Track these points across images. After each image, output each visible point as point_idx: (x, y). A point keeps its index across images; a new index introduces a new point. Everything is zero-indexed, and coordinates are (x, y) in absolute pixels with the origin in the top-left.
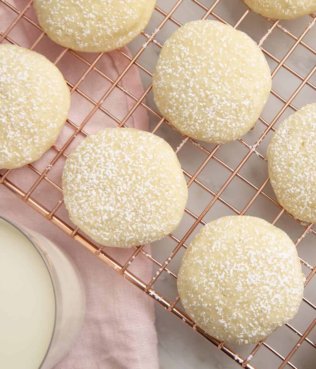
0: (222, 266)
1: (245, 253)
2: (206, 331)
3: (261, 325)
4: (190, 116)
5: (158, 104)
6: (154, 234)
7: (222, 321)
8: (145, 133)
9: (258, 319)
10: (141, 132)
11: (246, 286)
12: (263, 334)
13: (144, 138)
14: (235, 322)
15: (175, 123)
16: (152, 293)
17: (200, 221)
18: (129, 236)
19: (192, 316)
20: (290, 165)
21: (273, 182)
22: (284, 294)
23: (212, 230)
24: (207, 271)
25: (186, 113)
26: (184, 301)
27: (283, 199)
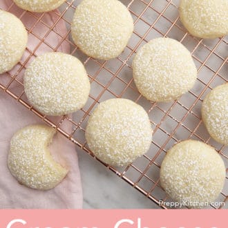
0: (109, 126)
1: (121, 119)
2: (101, 160)
3: (130, 156)
4: (91, 46)
5: (74, 39)
6: (72, 109)
7: (109, 155)
8: (67, 55)
9: (128, 154)
10: (65, 55)
11: (121, 136)
12: (131, 161)
13: (67, 58)
14: (116, 155)
15: (83, 49)
16: (72, 139)
17: (97, 101)
18: (59, 110)
19: (93, 152)
20: (144, 72)
21: (135, 80)
22: (142, 141)
23: (103, 107)
24: (101, 129)
25: (89, 44)
26: (89, 144)
27: (141, 90)
